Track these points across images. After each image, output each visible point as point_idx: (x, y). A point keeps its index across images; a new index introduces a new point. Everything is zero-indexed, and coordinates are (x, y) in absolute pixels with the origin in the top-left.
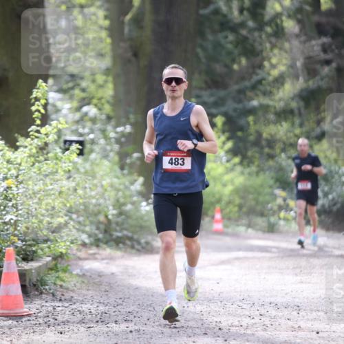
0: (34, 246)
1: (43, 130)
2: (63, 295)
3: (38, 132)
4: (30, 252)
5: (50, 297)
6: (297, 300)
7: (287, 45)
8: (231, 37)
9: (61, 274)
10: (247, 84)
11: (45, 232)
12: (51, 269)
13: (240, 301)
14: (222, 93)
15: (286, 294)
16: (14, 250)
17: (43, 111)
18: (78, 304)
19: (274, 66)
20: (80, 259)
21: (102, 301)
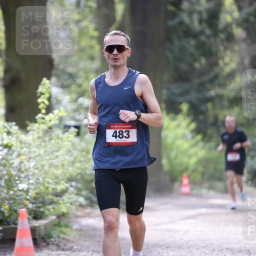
0: (42, 207)
1: (47, 118)
2: (65, 245)
3: (43, 119)
4: (38, 212)
5: (54, 247)
6: (248, 246)
7: (237, 48)
8: (193, 42)
9: (64, 229)
10: (206, 78)
11: (50, 197)
12: (56, 225)
13: (204, 247)
14: (186, 86)
15: (240, 241)
16: (26, 211)
17: (47, 103)
18: (77, 253)
19: (226, 64)
20: (78, 217)
21: (95, 249)
